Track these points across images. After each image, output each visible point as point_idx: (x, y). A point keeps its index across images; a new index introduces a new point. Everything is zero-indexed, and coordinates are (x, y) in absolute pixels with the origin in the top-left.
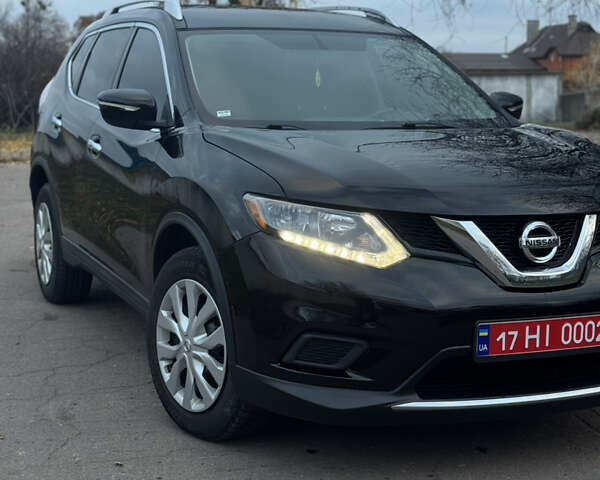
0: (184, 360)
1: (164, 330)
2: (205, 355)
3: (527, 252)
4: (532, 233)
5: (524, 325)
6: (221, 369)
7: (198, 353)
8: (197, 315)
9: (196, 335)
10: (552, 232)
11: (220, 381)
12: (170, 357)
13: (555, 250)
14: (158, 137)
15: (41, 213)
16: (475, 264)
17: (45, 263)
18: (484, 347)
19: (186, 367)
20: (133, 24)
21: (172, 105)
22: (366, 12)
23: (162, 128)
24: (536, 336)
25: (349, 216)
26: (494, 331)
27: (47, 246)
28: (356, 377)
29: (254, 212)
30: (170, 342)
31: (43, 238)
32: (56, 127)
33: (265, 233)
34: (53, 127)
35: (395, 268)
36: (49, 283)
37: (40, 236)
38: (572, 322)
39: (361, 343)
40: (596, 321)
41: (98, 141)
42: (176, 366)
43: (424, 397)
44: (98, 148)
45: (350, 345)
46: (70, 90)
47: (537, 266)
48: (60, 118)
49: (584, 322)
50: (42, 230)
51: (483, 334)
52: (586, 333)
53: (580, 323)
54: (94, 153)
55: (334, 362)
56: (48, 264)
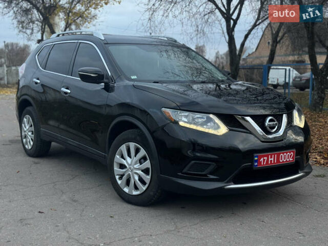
0: (129, 175)
1: (117, 163)
2: (140, 172)
3: (268, 128)
4: (270, 121)
5: (269, 155)
6: (149, 177)
7: (136, 171)
8: (135, 156)
9: (135, 164)
10: (275, 120)
11: (148, 182)
12: (121, 174)
13: (276, 127)
14: (103, 87)
15: (25, 119)
16: (251, 133)
17: (28, 140)
18: (256, 164)
19: (130, 178)
20: (77, 41)
21: (110, 74)
22: (167, 38)
23: (105, 83)
24: (272, 159)
25: (205, 116)
26: (260, 158)
27: (30, 133)
28: (212, 177)
29: (168, 115)
30: (120, 168)
31: (27, 130)
32: (36, 83)
33: (173, 123)
34: (34, 83)
35: (224, 135)
36: (31, 149)
37: (25, 129)
38: (283, 153)
39: (214, 163)
40: (290, 153)
41: (67, 89)
42: (125, 178)
43: (236, 183)
44: (69, 91)
45: (210, 164)
46: (40, 68)
47: (270, 133)
48: (38, 79)
49: (287, 153)
50: (26, 127)
51: (256, 159)
52: (287, 157)
53: (285, 154)
54: (66, 93)
55: (204, 171)
56: (31, 140)
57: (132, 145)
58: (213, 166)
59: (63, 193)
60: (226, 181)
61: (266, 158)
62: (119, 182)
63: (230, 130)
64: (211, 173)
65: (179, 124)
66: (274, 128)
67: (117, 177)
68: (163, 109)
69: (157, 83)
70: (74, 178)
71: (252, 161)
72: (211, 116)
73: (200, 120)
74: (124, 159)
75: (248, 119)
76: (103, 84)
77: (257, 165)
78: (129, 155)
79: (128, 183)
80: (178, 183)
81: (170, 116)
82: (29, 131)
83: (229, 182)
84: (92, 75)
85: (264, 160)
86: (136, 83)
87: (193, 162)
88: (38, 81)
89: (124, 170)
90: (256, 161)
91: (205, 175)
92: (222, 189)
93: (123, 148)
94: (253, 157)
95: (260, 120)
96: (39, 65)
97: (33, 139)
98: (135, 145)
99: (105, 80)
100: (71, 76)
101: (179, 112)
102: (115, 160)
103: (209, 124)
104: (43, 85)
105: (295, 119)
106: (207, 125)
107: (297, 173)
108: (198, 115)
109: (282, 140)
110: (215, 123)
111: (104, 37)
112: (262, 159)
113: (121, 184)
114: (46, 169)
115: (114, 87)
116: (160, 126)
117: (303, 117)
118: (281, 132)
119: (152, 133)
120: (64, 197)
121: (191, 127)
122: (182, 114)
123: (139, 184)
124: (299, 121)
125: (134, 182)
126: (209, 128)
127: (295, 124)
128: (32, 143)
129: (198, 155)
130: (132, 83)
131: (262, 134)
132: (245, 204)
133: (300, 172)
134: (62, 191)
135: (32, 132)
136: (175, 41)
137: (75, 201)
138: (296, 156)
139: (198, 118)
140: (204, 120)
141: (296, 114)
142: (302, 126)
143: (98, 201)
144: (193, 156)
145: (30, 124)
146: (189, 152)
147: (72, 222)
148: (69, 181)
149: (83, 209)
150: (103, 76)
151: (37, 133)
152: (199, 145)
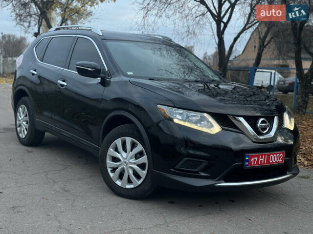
0: (123, 168)
2: (135, 167)
3: (260, 129)
4: (262, 122)
5: (259, 155)
6: (145, 172)
7: (131, 165)
8: (131, 150)
10: (267, 122)
11: (143, 177)
12: (115, 167)
13: (268, 128)
14: (99, 81)
15: (20, 109)
16: (243, 133)
17: (22, 129)
18: (247, 163)
19: (124, 171)
20: (75, 36)
21: (106, 69)
22: (162, 37)
23: (102, 78)
24: (263, 160)
25: (199, 114)
26: (251, 158)
27: (24, 123)
28: (203, 174)
29: (163, 112)
30: (113, 161)
31: (22, 119)
32: (33, 74)
33: (168, 120)
34: (31, 74)
35: (217, 134)
36: (25, 138)
37: (20, 119)
38: (273, 154)
39: (206, 161)
40: (280, 154)
41: (64, 81)
42: (118, 171)
43: (226, 182)
44: (65, 84)
45: (202, 162)
46: (38, 59)
47: (261, 134)
48: (35, 71)
49: (276, 154)
50: (21, 116)
51: (247, 158)
52: (277, 158)
53: (275, 155)
54: (62, 85)
55: (195, 169)
56: (25, 130)
57: (129, 140)
58: (205, 163)
59: (55, 182)
60: (217, 179)
61: (256, 158)
62: (111, 175)
63: (223, 129)
64: (203, 171)
65: (173, 121)
66: (266, 129)
67: (109, 170)
68: (159, 106)
69: (153, 80)
70: (66, 168)
71: (244, 161)
72: (205, 115)
73: (194, 118)
74: (119, 153)
75: (242, 119)
76: (100, 78)
77: (247, 165)
78: (125, 150)
79: (121, 176)
80: (170, 178)
81: (165, 113)
82: (24, 121)
83: (219, 180)
84: (90, 69)
85: (255, 160)
86: (132, 79)
87: (186, 159)
88: (35, 73)
89: (118, 164)
90: (247, 161)
91: (197, 172)
92: (212, 186)
93: (118, 142)
94: (244, 157)
95: (252, 121)
96: (37, 57)
97: (27, 128)
98: (132, 140)
99: (101, 75)
100: (68, 69)
101: (174, 109)
102: (108, 153)
103: (203, 123)
104: (39, 77)
105: (285, 121)
106: (201, 124)
107: (285, 174)
108: (193, 114)
109: (273, 142)
110: (208, 122)
111: (102, 33)
112: (253, 159)
113: (113, 177)
114: (39, 158)
115: (110, 82)
116: (155, 122)
117: (293, 120)
118: (272, 133)
119: (147, 129)
120: (56, 186)
121: (186, 125)
122: (177, 112)
123: (133, 178)
124: (289, 123)
125: (128, 176)
126: (203, 127)
127: (285, 126)
128: (26, 133)
129: (191, 152)
130: (128, 79)
131: (253, 134)
132: (233, 201)
133: (288, 173)
134: (54, 181)
135: (27, 121)
136: (171, 40)
137: (67, 191)
138: (285, 157)
139: (191, 116)
140: (198, 118)
141: (286, 116)
142: (292, 128)
143: (88, 192)
144: (185, 152)
145: (25, 114)
146: (182, 149)
147: (63, 212)
148: (60, 171)
149: (74, 199)
150: (100, 70)
151: (31, 123)
152: (192, 142)
